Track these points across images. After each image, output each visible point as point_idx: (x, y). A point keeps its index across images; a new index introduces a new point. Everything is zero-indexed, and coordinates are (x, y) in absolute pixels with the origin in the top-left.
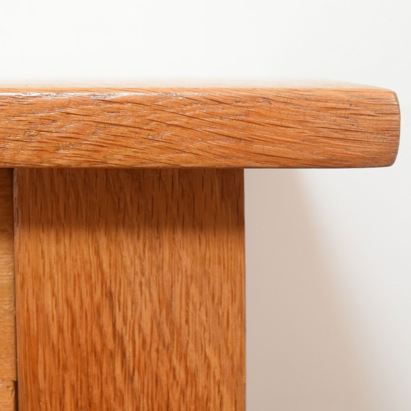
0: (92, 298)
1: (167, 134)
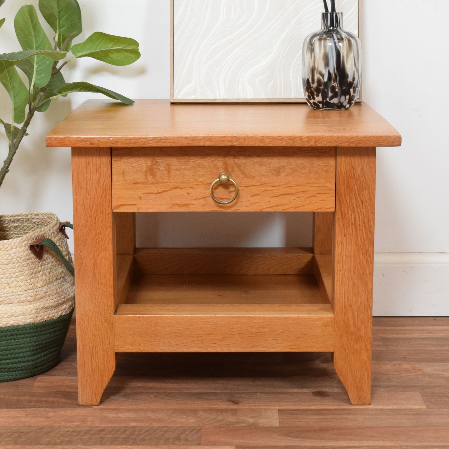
0: (350, 168)
1: (367, 142)
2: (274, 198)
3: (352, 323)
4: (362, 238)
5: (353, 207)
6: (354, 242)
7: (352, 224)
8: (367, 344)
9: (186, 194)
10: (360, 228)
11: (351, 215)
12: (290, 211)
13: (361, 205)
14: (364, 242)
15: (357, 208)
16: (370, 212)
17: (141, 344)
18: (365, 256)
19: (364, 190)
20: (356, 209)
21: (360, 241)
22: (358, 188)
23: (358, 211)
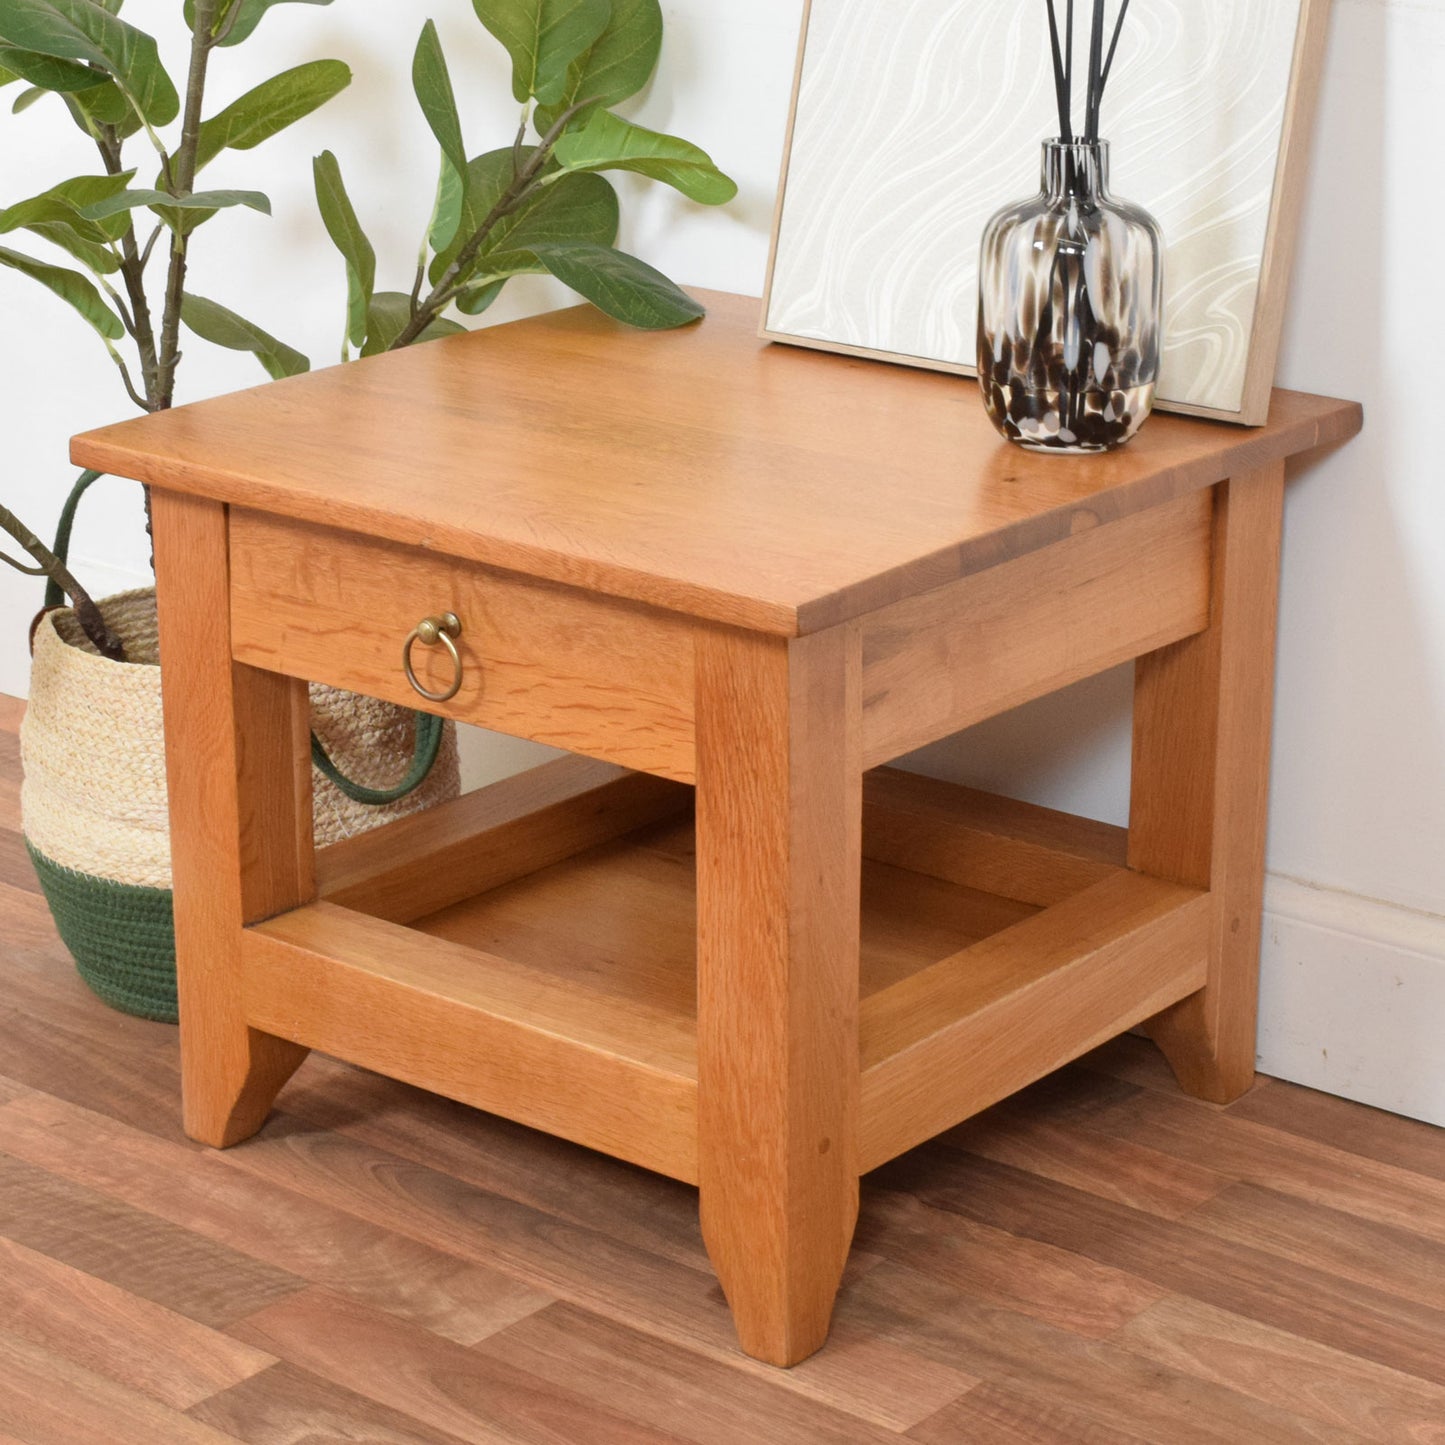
2: (560, 710)
3: (737, 1119)
4: (758, 882)
5: (735, 786)
6: (737, 887)
7: (732, 835)
8: (774, 1192)
9: (374, 650)
10: (751, 850)
11: (730, 807)
12: (593, 756)
13: (753, 784)
14: (763, 895)
15: (744, 790)
16: (775, 811)
17: (294, 1022)
18: (765, 937)
19: (761, 742)
20: (741, 793)
21: (752, 889)
22: (745, 733)
23: (747, 802)
